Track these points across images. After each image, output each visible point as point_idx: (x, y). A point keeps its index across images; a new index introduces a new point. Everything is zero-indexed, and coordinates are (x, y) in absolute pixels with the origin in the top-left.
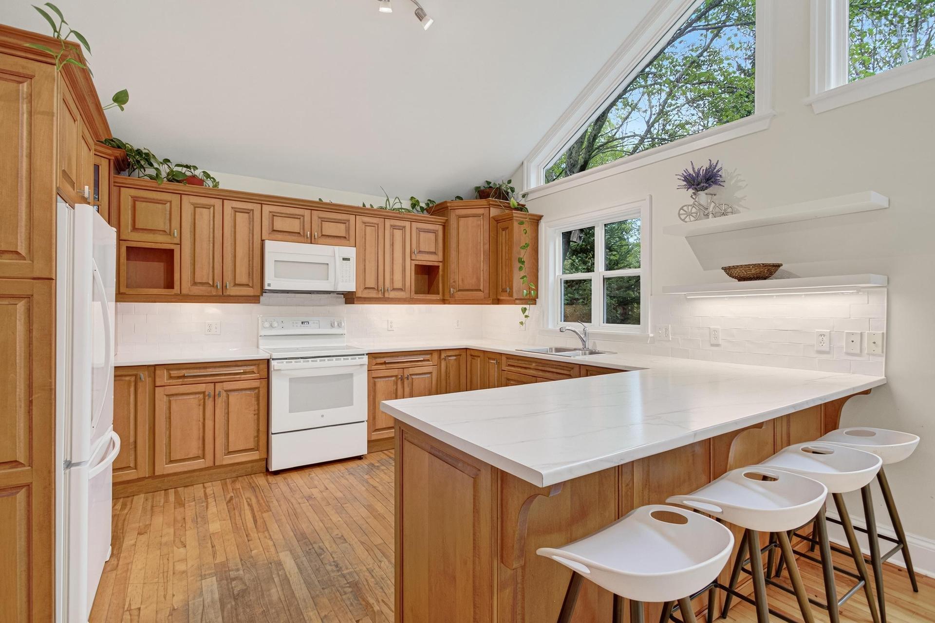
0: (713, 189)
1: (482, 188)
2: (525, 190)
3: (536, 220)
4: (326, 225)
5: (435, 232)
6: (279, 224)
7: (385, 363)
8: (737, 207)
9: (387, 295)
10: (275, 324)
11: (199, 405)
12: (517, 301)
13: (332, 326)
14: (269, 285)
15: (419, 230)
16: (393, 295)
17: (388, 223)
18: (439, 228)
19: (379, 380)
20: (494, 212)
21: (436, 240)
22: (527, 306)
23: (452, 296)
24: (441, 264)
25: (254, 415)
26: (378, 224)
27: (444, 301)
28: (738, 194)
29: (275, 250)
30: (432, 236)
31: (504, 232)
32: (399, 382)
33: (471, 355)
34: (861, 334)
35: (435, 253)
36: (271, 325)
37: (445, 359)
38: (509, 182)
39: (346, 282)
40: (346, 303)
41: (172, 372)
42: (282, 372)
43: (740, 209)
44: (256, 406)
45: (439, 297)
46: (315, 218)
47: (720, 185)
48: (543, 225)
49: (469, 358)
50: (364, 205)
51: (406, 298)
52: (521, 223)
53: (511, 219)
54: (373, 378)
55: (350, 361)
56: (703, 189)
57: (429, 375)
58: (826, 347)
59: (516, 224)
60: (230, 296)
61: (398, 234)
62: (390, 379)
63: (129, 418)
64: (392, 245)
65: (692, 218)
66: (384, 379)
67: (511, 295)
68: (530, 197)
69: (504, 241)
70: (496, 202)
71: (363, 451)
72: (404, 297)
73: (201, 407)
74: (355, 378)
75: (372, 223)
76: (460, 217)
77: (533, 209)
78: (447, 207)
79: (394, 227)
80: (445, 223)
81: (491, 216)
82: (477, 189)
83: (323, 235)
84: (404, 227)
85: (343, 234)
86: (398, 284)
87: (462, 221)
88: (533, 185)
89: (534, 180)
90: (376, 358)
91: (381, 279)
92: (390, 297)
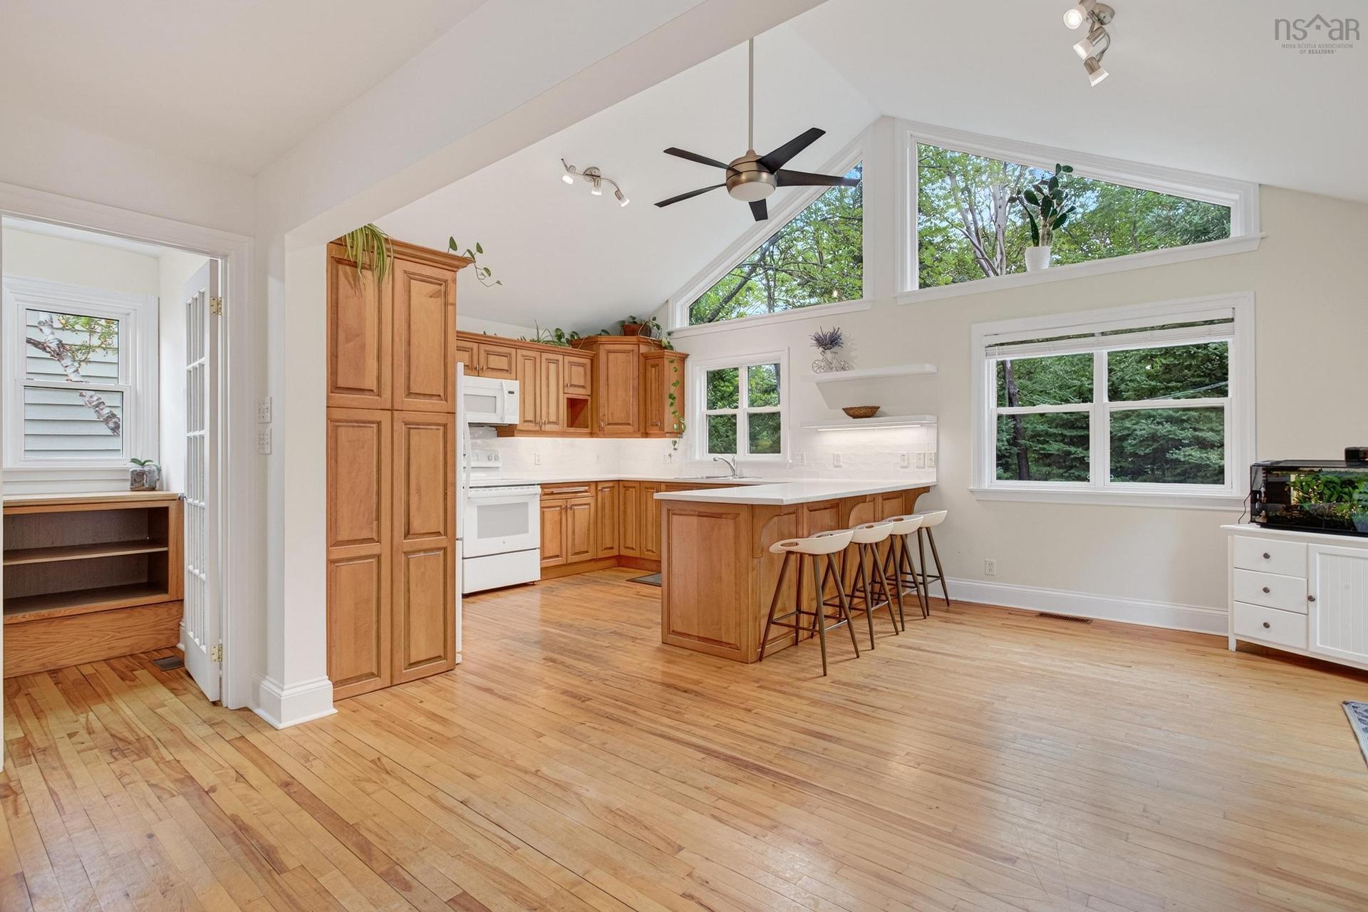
0: (836, 349)
1: (627, 323)
2: (670, 329)
3: (683, 358)
5: (583, 365)
7: (552, 493)
8: (852, 364)
9: (543, 428)
12: (667, 435)
13: (489, 459)
15: (572, 364)
16: (548, 428)
17: (545, 356)
18: (587, 361)
19: (548, 509)
20: (643, 349)
21: (585, 373)
22: (677, 439)
23: (601, 429)
24: (589, 398)
26: (535, 358)
27: (592, 435)
28: (852, 354)
30: (581, 369)
31: (653, 369)
32: (563, 512)
33: (625, 487)
34: (924, 454)
35: (583, 387)
37: (602, 490)
38: (654, 319)
39: (512, 415)
40: (498, 436)
42: (472, 500)
43: (854, 365)
45: (588, 430)
47: (840, 346)
48: (689, 363)
49: (622, 490)
50: (524, 340)
52: (672, 362)
53: (662, 357)
54: (543, 507)
55: (526, 491)
56: (828, 349)
57: (587, 507)
58: (905, 464)
59: (666, 362)
61: (552, 366)
62: (557, 508)
64: (548, 378)
65: (822, 371)
66: (552, 509)
67: (662, 429)
68: (674, 336)
69: (653, 377)
70: (646, 339)
71: (536, 576)
72: (558, 431)
74: (530, 507)
75: (529, 357)
76: (609, 352)
77: (679, 348)
78: (597, 341)
79: (549, 361)
80: (593, 357)
81: (640, 352)
82: (622, 324)
83: (489, 368)
84: (558, 360)
85: (507, 367)
86: (553, 418)
87: (612, 356)
88: (678, 326)
89: (679, 320)
90: (547, 488)
91: (538, 413)
92: (547, 430)
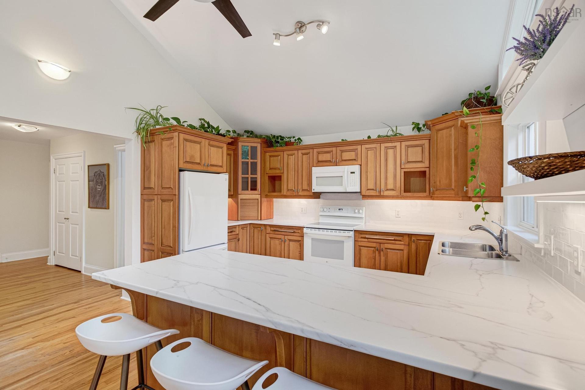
4: (344, 154)
5: (421, 146)
6: (322, 157)
7: (366, 238)
9: (382, 194)
10: (325, 210)
11: (280, 244)
12: (474, 199)
13: (355, 213)
14: (314, 190)
15: (408, 147)
16: (386, 193)
17: (383, 145)
19: (363, 248)
20: (462, 121)
21: (423, 151)
23: (433, 193)
24: (427, 170)
25: (299, 253)
26: (376, 148)
29: (317, 171)
30: (419, 149)
35: (422, 162)
36: (323, 210)
37: (415, 241)
39: (353, 186)
41: (271, 228)
42: (309, 234)
44: (300, 249)
45: (426, 194)
46: (338, 151)
50: (369, 137)
51: (397, 196)
54: (359, 246)
55: (342, 234)
57: (400, 251)
60: (300, 195)
61: (391, 152)
62: (371, 249)
63: (259, 244)
64: (386, 160)
66: (367, 248)
72: (396, 195)
73: (280, 245)
74: (345, 244)
75: (372, 148)
76: (438, 131)
79: (386, 148)
81: (459, 125)
83: (343, 160)
84: (396, 146)
85: (353, 157)
86: (390, 186)
90: (361, 234)
91: (378, 182)
92: (385, 195)
